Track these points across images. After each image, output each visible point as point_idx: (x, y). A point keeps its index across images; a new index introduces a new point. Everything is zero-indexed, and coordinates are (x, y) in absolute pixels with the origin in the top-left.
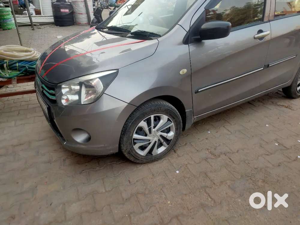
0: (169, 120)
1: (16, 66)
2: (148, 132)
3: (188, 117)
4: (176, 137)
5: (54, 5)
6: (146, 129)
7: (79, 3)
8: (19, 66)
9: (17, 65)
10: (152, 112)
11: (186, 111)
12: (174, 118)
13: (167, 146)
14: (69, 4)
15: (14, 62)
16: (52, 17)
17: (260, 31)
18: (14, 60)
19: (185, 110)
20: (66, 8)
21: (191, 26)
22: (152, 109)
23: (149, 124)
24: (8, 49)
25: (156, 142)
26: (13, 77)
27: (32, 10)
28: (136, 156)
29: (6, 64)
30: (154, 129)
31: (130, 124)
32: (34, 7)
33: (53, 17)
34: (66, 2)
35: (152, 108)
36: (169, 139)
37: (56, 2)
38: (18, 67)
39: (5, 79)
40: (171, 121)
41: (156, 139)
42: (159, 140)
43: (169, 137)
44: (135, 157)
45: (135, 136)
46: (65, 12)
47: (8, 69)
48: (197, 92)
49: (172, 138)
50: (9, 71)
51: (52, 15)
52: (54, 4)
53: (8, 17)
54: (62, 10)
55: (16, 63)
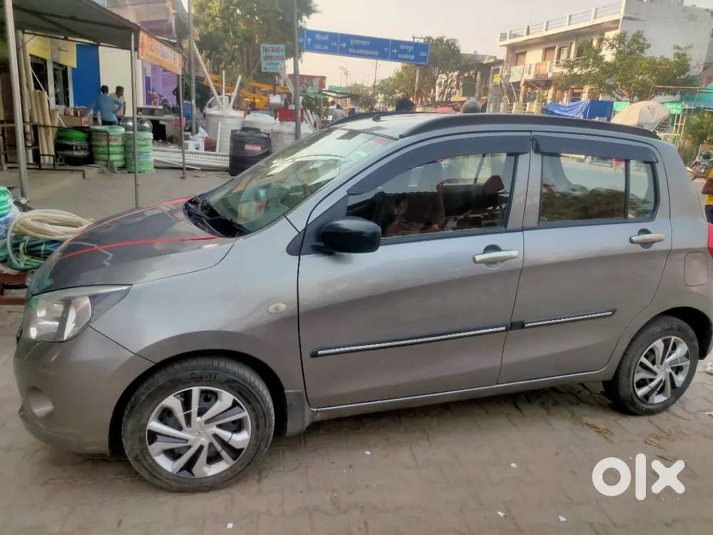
0: (235, 404)
1: (40, 251)
2: (183, 421)
3: (291, 405)
4: (255, 445)
5: (236, 135)
6: (180, 414)
7: (285, 137)
8: (45, 251)
9: (43, 248)
10: (197, 380)
11: (286, 391)
12: (249, 403)
13: (232, 462)
14: (266, 136)
15: (40, 241)
16: (226, 158)
17: (494, 248)
18: (39, 239)
19: (284, 390)
20: (256, 144)
21: (309, 222)
22: (194, 374)
23: (187, 404)
24: (44, 217)
25: (201, 448)
26: (30, 269)
27: (201, 139)
28: (155, 469)
29: (23, 244)
30: (199, 419)
31: (144, 398)
32: (207, 135)
33: (228, 158)
34: (261, 133)
35: (197, 372)
36: (237, 447)
37: (240, 130)
38: (43, 252)
39: (14, 271)
40: (242, 408)
41: (204, 441)
42: (211, 445)
43: (235, 441)
44: (150, 473)
45: (154, 425)
46: (252, 151)
47: (25, 254)
48: (314, 355)
49: (245, 446)
50: (26, 258)
51: (228, 154)
52: (235, 133)
53: (143, 149)
54: (247, 147)
55: (42, 244)
